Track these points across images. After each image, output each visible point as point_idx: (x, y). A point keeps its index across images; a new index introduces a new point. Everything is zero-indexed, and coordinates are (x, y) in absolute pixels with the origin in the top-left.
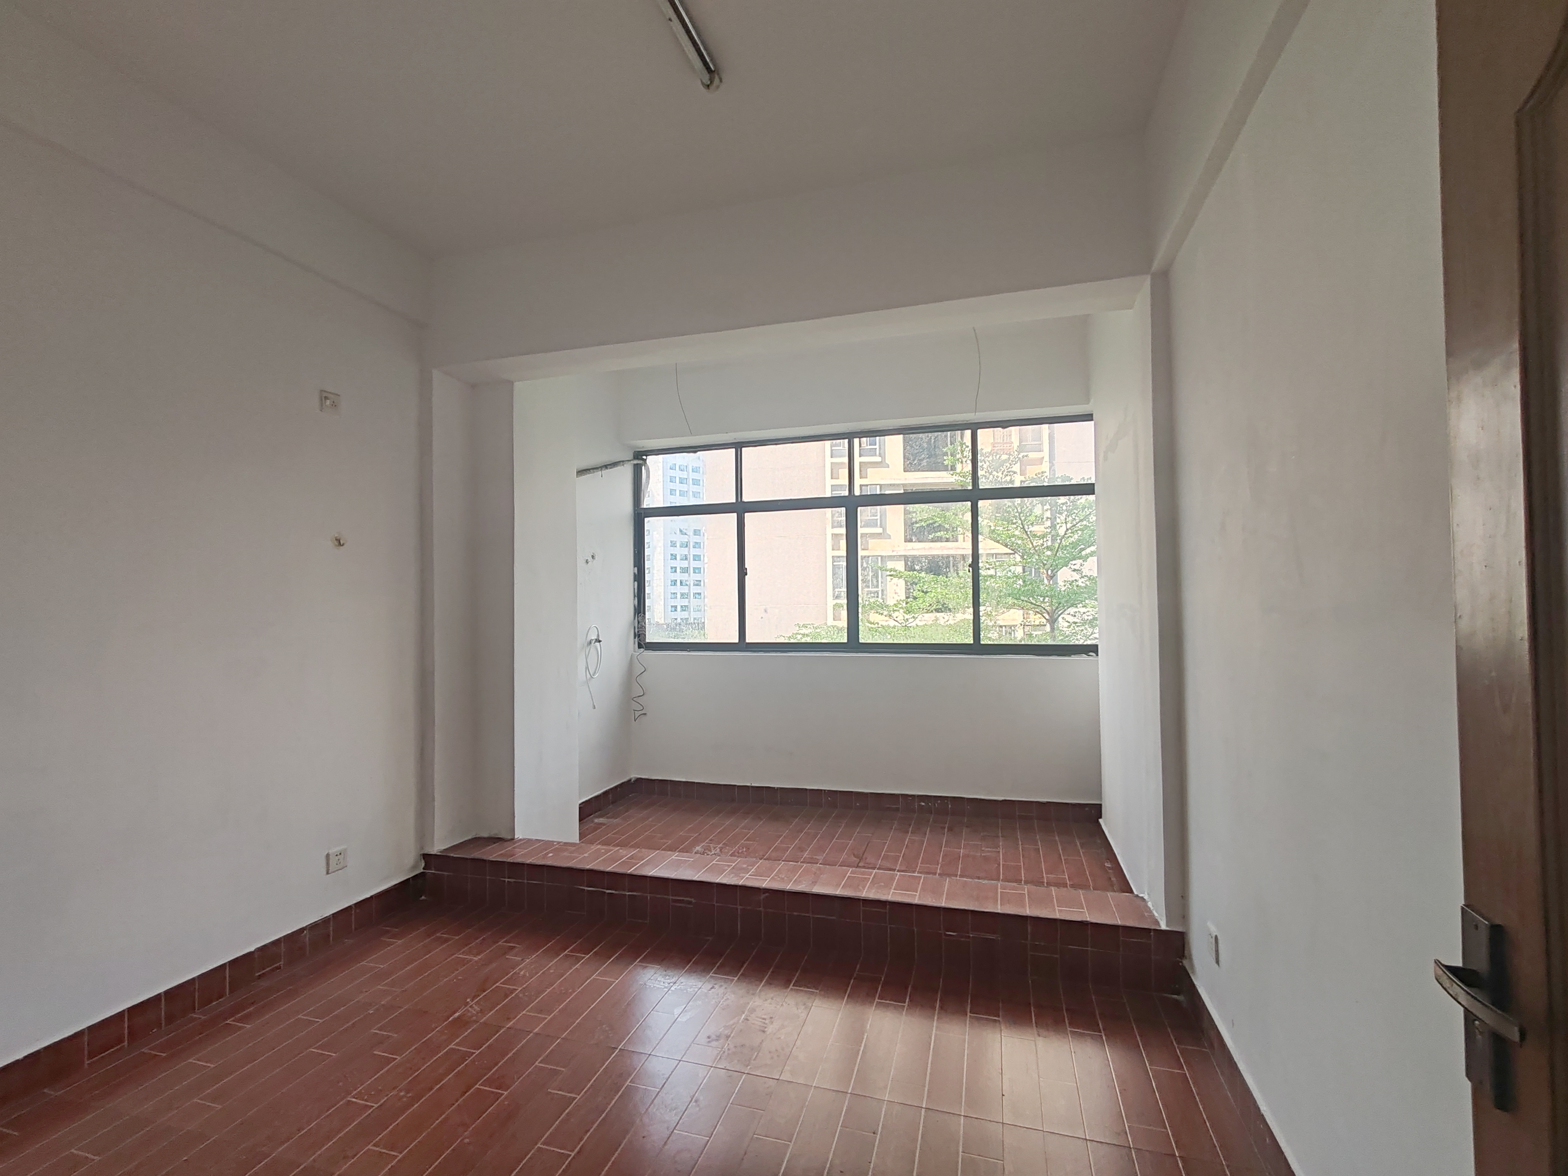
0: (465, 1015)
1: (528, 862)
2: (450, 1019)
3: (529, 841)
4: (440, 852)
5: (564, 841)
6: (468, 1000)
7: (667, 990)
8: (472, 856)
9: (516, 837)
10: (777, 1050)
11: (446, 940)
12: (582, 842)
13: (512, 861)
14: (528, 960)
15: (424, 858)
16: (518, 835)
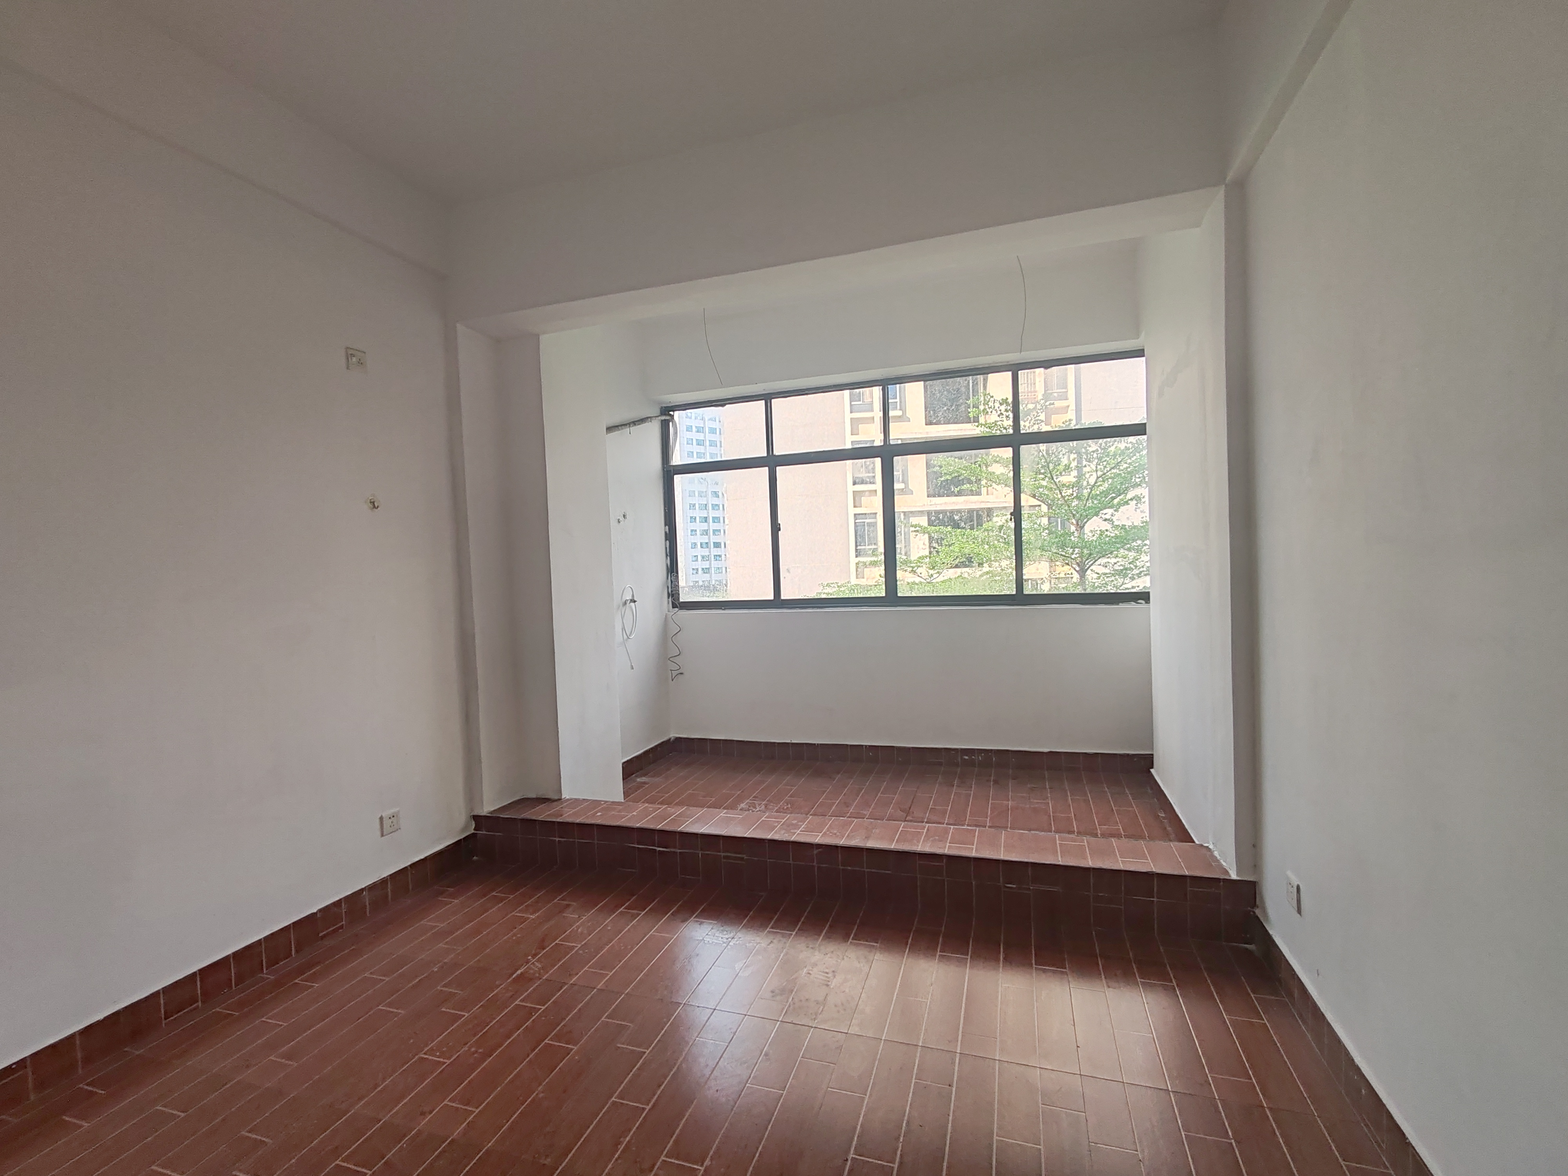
0: (527, 972)
1: (578, 821)
2: (514, 976)
3: (577, 801)
4: (489, 813)
5: (612, 800)
6: (530, 957)
7: (725, 945)
8: (522, 816)
9: (563, 797)
10: (842, 1004)
11: (502, 900)
12: (627, 801)
13: (561, 821)
14: (584, 918)
15: (474, 819)
16: (566, 795)
